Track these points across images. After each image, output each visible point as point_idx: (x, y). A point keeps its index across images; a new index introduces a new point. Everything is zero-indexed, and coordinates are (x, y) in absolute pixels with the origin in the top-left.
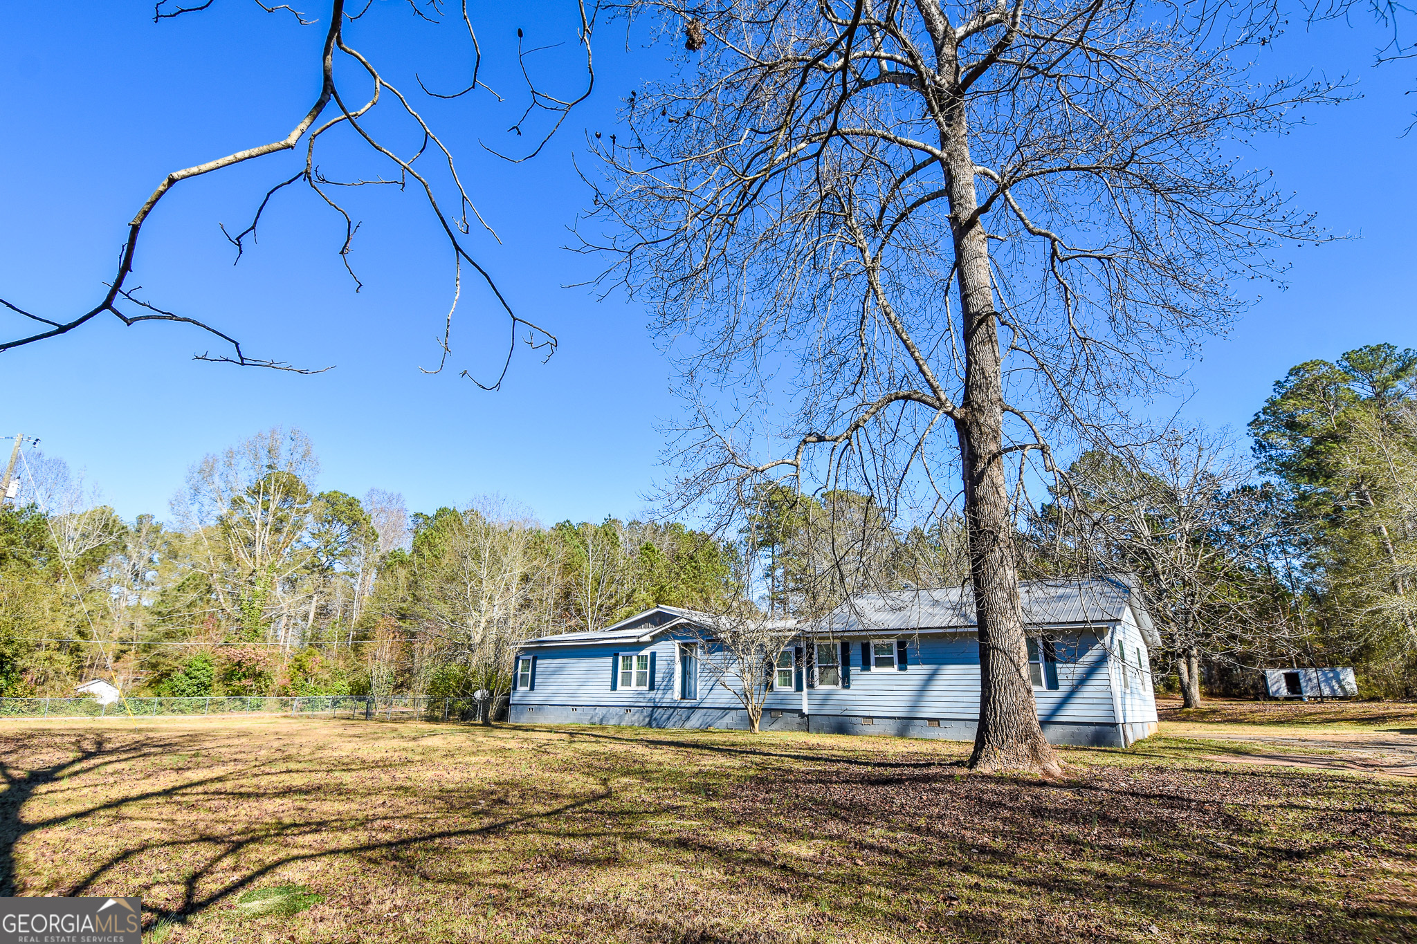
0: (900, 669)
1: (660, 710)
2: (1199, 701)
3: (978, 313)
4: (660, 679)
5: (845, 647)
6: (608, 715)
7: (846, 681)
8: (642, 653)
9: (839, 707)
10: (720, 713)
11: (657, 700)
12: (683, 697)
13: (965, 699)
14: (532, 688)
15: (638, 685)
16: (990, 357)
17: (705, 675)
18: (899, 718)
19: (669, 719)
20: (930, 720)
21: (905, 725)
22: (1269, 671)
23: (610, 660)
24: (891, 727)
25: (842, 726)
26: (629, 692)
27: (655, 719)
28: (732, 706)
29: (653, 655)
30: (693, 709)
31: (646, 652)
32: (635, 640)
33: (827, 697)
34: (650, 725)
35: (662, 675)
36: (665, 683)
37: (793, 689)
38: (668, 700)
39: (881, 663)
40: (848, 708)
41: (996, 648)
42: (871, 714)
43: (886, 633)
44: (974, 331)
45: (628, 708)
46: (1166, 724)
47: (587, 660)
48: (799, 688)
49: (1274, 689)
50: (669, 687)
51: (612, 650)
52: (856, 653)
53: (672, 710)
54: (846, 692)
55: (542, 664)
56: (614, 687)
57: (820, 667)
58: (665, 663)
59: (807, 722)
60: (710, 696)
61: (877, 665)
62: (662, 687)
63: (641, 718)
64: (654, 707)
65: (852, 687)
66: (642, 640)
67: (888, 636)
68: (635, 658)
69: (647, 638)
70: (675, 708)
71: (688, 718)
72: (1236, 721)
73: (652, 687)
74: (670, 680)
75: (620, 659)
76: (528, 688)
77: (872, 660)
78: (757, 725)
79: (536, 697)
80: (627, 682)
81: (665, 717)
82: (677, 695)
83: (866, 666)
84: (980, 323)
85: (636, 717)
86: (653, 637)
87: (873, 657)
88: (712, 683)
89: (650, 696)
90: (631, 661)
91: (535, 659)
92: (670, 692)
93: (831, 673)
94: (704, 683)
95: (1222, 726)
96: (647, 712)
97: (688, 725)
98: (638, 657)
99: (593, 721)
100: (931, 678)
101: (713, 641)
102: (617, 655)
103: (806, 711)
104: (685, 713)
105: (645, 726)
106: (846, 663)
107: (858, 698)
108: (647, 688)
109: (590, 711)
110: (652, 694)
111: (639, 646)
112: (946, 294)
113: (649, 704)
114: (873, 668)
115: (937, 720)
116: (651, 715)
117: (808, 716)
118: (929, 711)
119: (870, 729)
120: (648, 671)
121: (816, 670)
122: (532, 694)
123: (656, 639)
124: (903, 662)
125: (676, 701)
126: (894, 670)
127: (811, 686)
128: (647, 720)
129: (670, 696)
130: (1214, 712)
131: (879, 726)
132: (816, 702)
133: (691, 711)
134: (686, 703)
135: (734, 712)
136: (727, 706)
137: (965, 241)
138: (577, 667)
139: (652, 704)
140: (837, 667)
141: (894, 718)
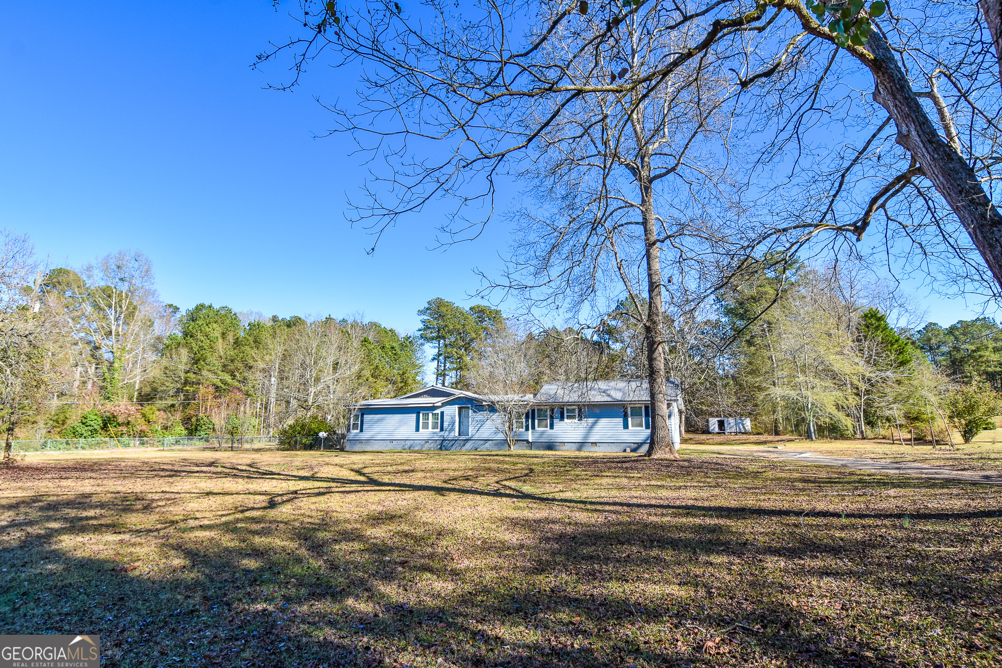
0: (579, 420)
1: (447, 441)
2: (684, 434)
3: (655, 283)
4: (447, 425)
5: (552, 410)
6: (414, 445)
7: (552, 427)
8: (434, 412)
9: (547, 438)
10: (483, 442)
11: (445, 436)
12: (459, 435)
13: (609, 434)
14: (361, 431)
15: (433, 428)
16: (659, 301)
17: (474, 423)
18: (577, 443)
19: (452, 445)
20: (592, 443)
21: (581, 445)
22: (710, 419)
23: (414, 416)
24: (574, 446)
25: (550, 446)
26: (425, 433)
27: (444, 446)
28: (490, 439)
29: (442, 413)
30: (467, 440)
31: (438, 411)
32: (432, 405)
33: (543, 432)
34: (441, 449)
35: (448, 423)
36: (450, 427)
37: (524, 430)
38: (452, 436)
39: (569, 417)
40: (553, 438)
41: (658, 414)
42: (564, 441)
43: (572, 403)
44: (654, 290)
45: (427, 441)
46: (682, 445)
47: (399, 415)
48: (527, 429)
49: (712, 428)
50: (452, 430)
51: (417, 410)
52: (557, 414)
53: (454, 441)
54: (551, 431)
55: (367, 417)
56: (417, 429)
57: (538, 419)
58: (450, 417)
59: (530, 445)
60: (477, 434)
61: (567, 418)
62: (448, 430)
63: (435, 446)
65: (555, 429)
66: (435, 405)
67: (574, 405)
68: (430, 415)
69: (439, 404)
70: (456, 440)
71: (464, 445)
72: (701, 443)
73: (442, 429)
74: (453, 426)
75: (421, 415)
76: (359, 431)
77: (565, 416)
78: (512, 447)
79: (365, 435)
80: (426, 426)
81: (450, 445)
82: (457, 434)
83: (562, 418)
84: (656, 287)
85: (432, 445)
86: (442, 403)
87: (565, 414)
88: (478, 428)
90: (428, 416)
91: (362, 415)
92: (453, 432)
93: (544, 423)
94: (473, 427)
95: (694, 445)
96: (438, 442)
97: (464, 448)
98: (433, 414)
99: (404, 447)
100: (594, 424)
101: (477, 405)
102: (419, 413)
103: (530, 440)
104: (462, 443)
105: (438, 450)
106: (552, 418)
107: (557, 434)
108: (439, 430)
109: (403, 443)
110: (442, 433)
111: (434, 408)
112: (639, 268)
113: (440, 439)
114: (565, 420)
115: (596, 443)
116: (442, 444)
117: (531, 443)
118: (592, 440)
119: (563, 448)
120: (439, 421)
121: (536, 421)
122: (362, 434)
123: (444, 405)
124: (580, 417)
125: (456, 437)
126: (576, 421)
127: (533, 428)
128: (439, 446)
129: (453, 434)
130: (691, 439)
131: (567, 446)
132: (536, 436)
134: (462, 438)
135: (490, 442)
136: (487, 439)
137: (651, 250)
138: (394, 419)
139: (442, 439)
140: (547, 419)
141: (575, 443)
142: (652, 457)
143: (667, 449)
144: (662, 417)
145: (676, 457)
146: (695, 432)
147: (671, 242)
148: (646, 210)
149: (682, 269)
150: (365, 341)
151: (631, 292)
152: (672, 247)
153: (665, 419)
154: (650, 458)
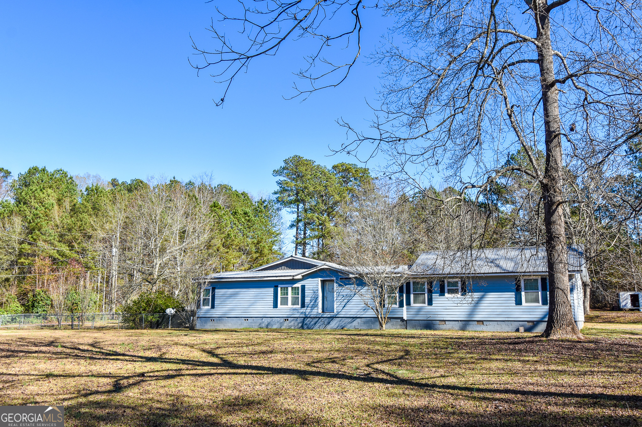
0: (462, 295)
1: (309, 319)
2: (589, 311)
3: (554, 132)
4: (309, 301)
5: (430, 284)
6: (272, 323)
7: (430, 303)
8: (295, 286)
9: (425, 316)
10: (350, 320)
11: (307, 313)
12: (323, 311)
13: (498, 310)
14: (213, 307)
15: (293, 304)
16: (559, 154)
17: (340, 298)
18: (461, 321)
19: (315, 324)
20: (478, 321)
21: (465, 324)
22: (622, 293)
23: (271, 290)
24: (457, 325)
25: (429, 325)
26: (284, 310)
27: (306, 324)
28: (358, 316)
29: (303, 287)
30: (332, 318)
31: (298, 285)
32: (291, 278)
33: (420, 309)
34: (302, 327)
35: (310, 299)
36: (312, 303)
37: (397, 306)
38: (315, 313)
39: (450, 291)
40: (431, 316)
41: (558, 288)
42: (445, 319)
43: (454, 276)
44: (552, 141)
45: (286, 319)
46: (586, 324)
47: (255, 290)
48: (401, 305)
49: (623, 304)
50: (315, 306)
51: (274, 284)
52: (436, 288)
53: (318, 319)
54: (430, 307)
55: (219, 292)
56: (275, 306)
57: (414, 294)
58: (312, 291)
59: (405, 323)
60: (343, 311)
61: (448, 293)
62: (310, 306)
63: (296, 324)
64: (304, 318)
65: (433, 305)
66: (295, 278)
67: (457, 277)
68: (290, 289)
69: (300, 277)
70: (320, 318)
71: (329, 323)
73: (303, 305)
74: (315, 301)
75: (279, 289)
76: (210, 307)
77: (446, 290)
78: (384, 326)
79: (217, 312)
80: (285, 301)
81: (312, 323)
82: (320, 311)
83: (442, 293)
84: (555, 136)
85: (292, 323)
86: (303, 276)
87: (446, 288)
88: (344, 303)
89: (302, 311)
90: (287, 290)
91: (214, 289)
92: (316, 308)
93: (421, 298)
94: (339, 303)
95: (601, 324)
96: (299, 320)
97: (329, 327)
98: (292, 288)
99: (261, 326)
100: (481, 299)
101: (344, 279)
102: (276, 287)
103: (405, 318)
104: (327, 321)
105: (299, 328)
106: (430, 292)
107: (437, 310)
108: (299, 306)
109: (259, 320)
110: (303, 310)
111: (294, 281)
112: (533, 114)
113: (301, 316)
114: (446, 295)
115: (482, 321)
116: (303, 322)
117: (406, 321)
118: (478, 317)
119: (444, 327)
120: (300, 296)
121: (412, 296)
122: (213, 311)
123: (305, 277)
124: (464, 292)
125: (320, 314)
126: (459, 295)
127: (408, 304)
128: (300, 325)
129: (316, 311)
130: (597, 317)
131: (449, 325)
132: (412, 313)
133: (331, 319)
134: (327, 315)
135: (358, 320)
136: (355, 316)
137: (549, 93)
138: (248, 294)
139: (304, 316)
140: (424, 294)
141: (458, 321)
142: (551, 338)
143: (569, 329)
144: (562, 291)
145: (579, 338)
146: (603, 308)
147: (573, 83)
148: (542, 45)
149: (587, 115)
150: (215, 206)
151: (525, 144)
152: (574, 88)
153: (566, 293)
154: (548, 338)
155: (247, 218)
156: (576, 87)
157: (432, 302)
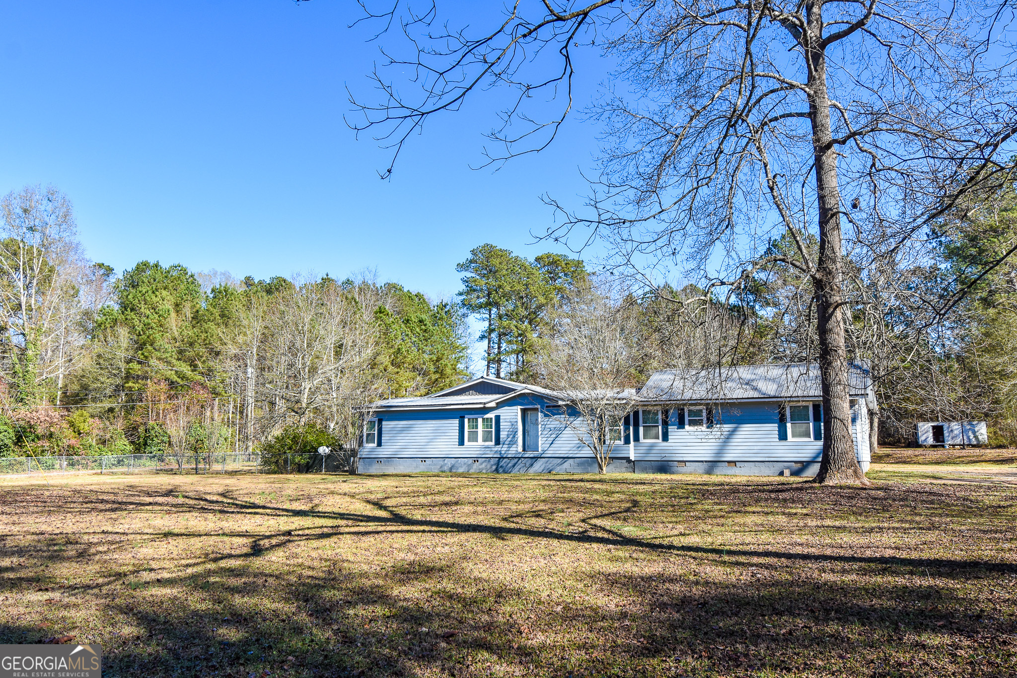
0: (708, 427)
1: (505, 460)
2: (876, 448)
3: (831, 209)
4: (505, 436)
5: (666, 412)
6: (457, 465)
7: (665, 438)
8: (486, 416)
9: (659, 455)
10: (559, 461)
11: (503, 452)
12: (524, 450)
13: (755, 448)
14: (380, 444)
15: (485, 440)
16: (837, 239)
17: (546, 433)
18: (706, 461)
19: (514, 466)
20: (729, 462)
21: (712, 465)
22: (920, 424)
23: (456, 422)
24: (702, 467)
25: (664, 467)
26: (473, 448)
27: (501, 467)
28: (571, 456)
29: (498, 418)
30: (536, 458)
31: (491, 415)
32: (482, 406)
33: (652, 446)
34: (497, 471)
35: (506, 433)
36: (509, 439)
37: (622, 442)
38: (514, 452)
39: (692, 423)
40: (667, 455)
41: (835, 417)
42: (685, 459)
43: (697, 402)
44: (828, 221)
45: (476, 460)
47: (434, 422)
48: (627, 441)
49: (923, 438)
50: (513, 442)
51: (460, 414)
52: (673, 418)
53: (516, 460)
54: (665, 444)
55: (387, 425)
56: (461, 442)
57: (643, 426)
58: (509, 424)
59: (632, 465)
60: (550, 449)
61: (690, 425)
62: (506, 443)
63: (489, 467)
64: (500, 458)
65: (670, 441)
66: (487, 405)
67: (701, 404)
68: (480, 420)
69: (493, 404)
70: (519, 458)
71: (532, 465)
73: (498, 442)
74: (514, 437)
75: (466, 420)
76: (375, 445)
77: (686, 421)
78: (604, 469)
79: (385, 451)
80: (473, 437)
81: (510, 465)
82: (520, 449)
83: (681, 425)
84: (832, 216)
85: (483, 466)
86: (497, 404)
87: (687, 419)
88: (552, 439)
89: (496, 449)
90: (477, 422)
91: (380, 421)
92: (515, 446)
93: (653, 432)
94: (545, 439)
95: (893, 465)
96: (493, 461)
97: (532, 470)
98: (483, 419)
99: (443, 469)
100: (733, 432)
101: (551, 407)
102: (462, 419)
103: (632, 458)
104: (529, 462)
105: (493, 472)
106: (665, 424)
107: (674, 448)
108: (493, 443)
109: (441, 462)
110: (498, 448)
111: (485, 410)
112: (803, 186)
113: (495, 456)
114: (687, 427)
115: (735, 462)
116: (498, 464)
117: (634, 462)
118: (729, 457)
119: (684, 469)
120: (493, 430)
121: (641, 429)
122: (379, 449)
123: (500, 405)
124: (710, 423)
125: (520, 453)
126: (704, 428)
127: (637, 439)
128: (494, 467)
129: (515, 449)
130: (888, 456)
131: (690, 467)
132: (641, 452)
133: (534, 460)
134: (529, 454)
135: (571, 461)
136: (566, 456)
137: (824, 158)
138: (426, 427)
139: (499, 456)
140: (658, 426)
141: (702, 461)
142: (826, 483)
143: (850, 471)
144: (841, 421)
145: (864, 484)
146: (895, 444)
147: (856, 143)
148: (815, 92)
149: (875, 186)
150: (380, 312)
151: (791, 226)
152: (858, 150)
153: (846, 424)
154: (823, 484)
155: (423, 327)
156: (860, 149)
157: (667, 437)
